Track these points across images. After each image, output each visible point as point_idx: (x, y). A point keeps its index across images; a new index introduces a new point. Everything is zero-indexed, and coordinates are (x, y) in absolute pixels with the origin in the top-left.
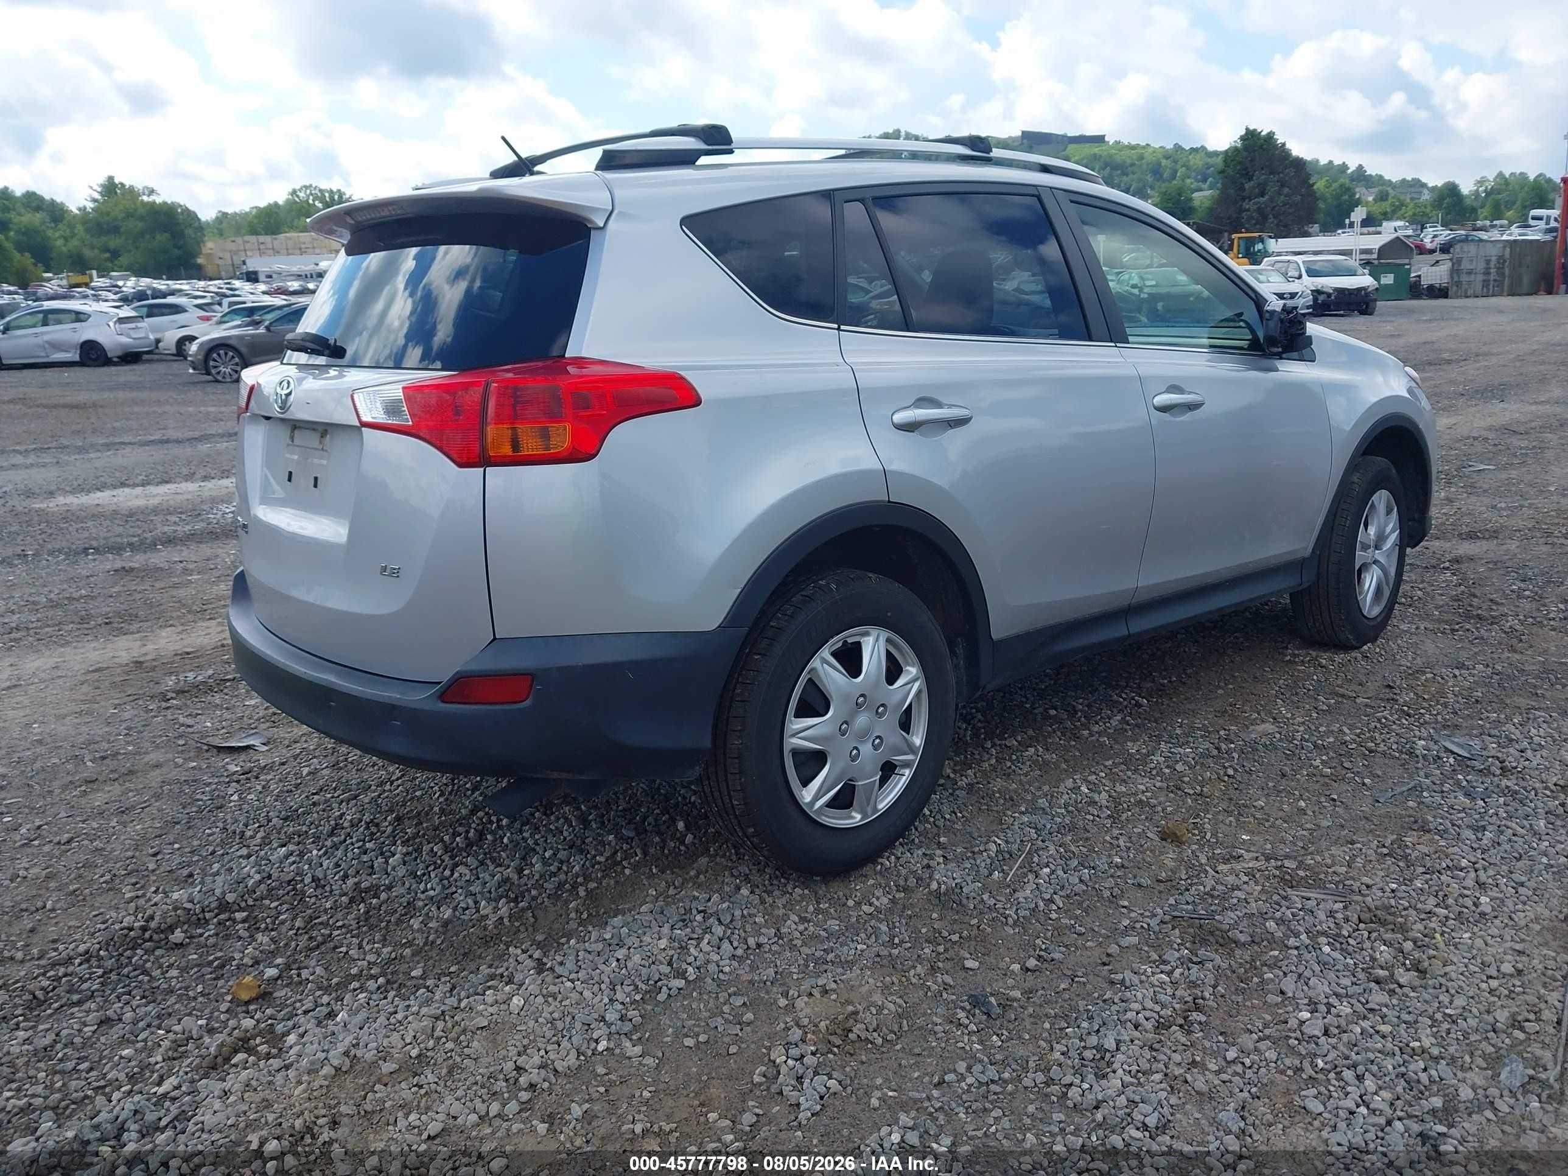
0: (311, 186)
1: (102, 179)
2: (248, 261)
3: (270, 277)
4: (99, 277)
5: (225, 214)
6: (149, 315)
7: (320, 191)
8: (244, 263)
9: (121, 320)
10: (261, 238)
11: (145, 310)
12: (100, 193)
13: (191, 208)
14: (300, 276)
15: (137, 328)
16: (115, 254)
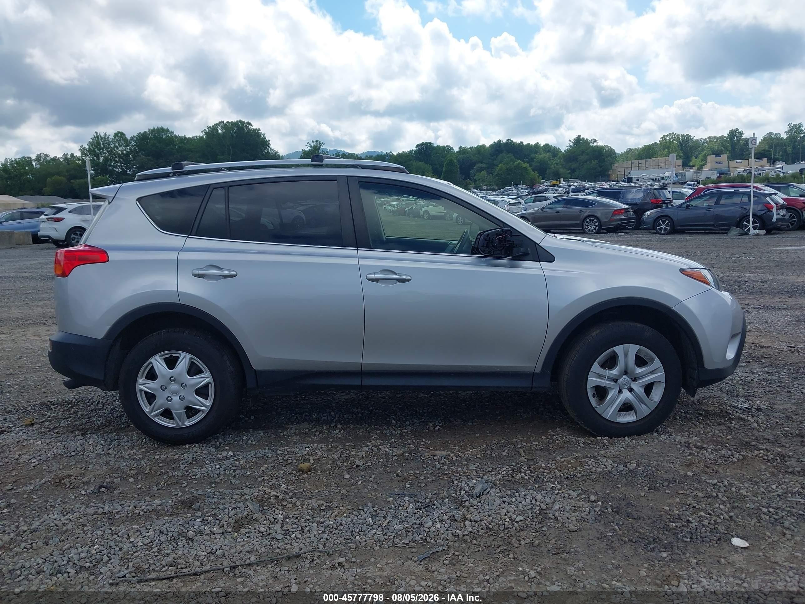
0: (673, 133)
1: (574, 137)
2: (631, 173)
3: (638, 180)
4: (564, 181)
5: (631, 150)
6: (534, 201)
7: (677, 135)
8: (629, 173)
9: (510, 204)
10: (640, 161)
11: (533, 198)
12: (573, 143)
13: (612, 147)
14: (652, 179)
15: (517, 208)
16: (573, 171)
